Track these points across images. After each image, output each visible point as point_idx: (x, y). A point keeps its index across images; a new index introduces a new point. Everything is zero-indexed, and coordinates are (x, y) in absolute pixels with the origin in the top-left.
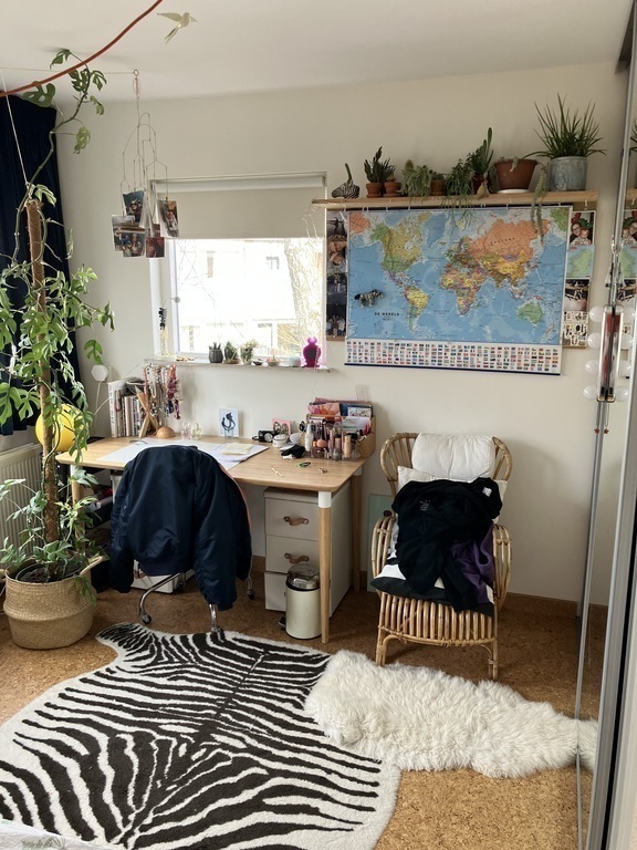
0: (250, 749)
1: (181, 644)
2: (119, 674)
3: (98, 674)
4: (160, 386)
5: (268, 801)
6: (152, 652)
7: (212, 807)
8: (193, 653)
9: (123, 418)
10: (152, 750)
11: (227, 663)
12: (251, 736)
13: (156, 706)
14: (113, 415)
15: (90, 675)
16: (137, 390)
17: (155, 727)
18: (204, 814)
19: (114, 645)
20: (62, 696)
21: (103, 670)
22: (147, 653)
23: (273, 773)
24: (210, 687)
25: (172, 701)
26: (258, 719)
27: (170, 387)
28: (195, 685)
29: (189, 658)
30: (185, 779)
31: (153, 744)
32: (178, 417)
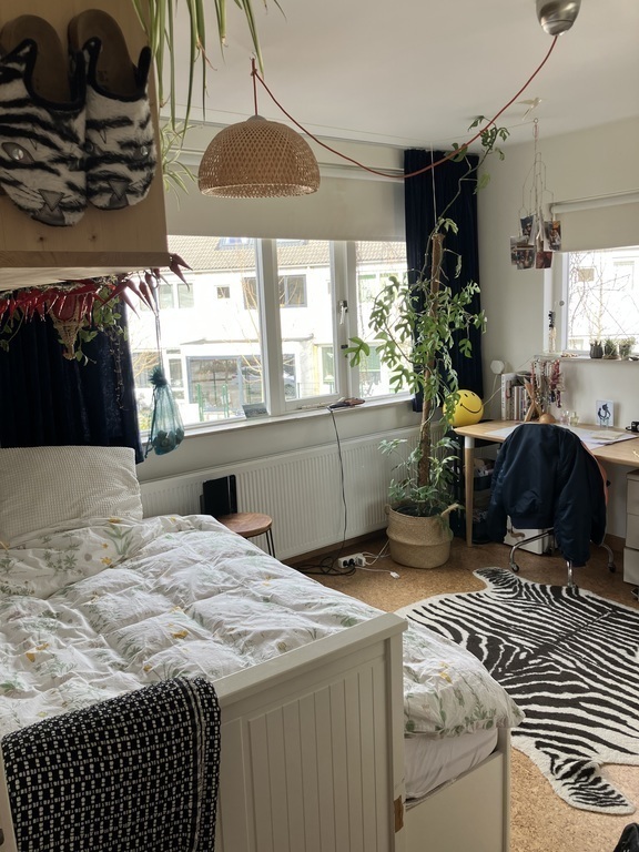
0: (578, 669)
1: (539, 590)
2: (485, 599)
3: (470, 595)
4: (544, 378)
5: (583, 704)
6: (515, 590)
7: (537, 694)
8: (549, 598)
9: (511, 405)
10: (500, 650)
11: (576, 611)
12: (582, 662)
13: (510, 625)
14: (504, 401)
15: (464, 595)
16: (525, 381)
17: (506, 637)
18: (530, 696)
19: (486, 581)
20: (442, 602)
21: (474, 594)
22: (511, 590)
23: (593, 689)
24: (556, 623)
25: (522, 625)
26: (592, 653)
27: (553, 379)
28: (544, 619)
29: (544, 601)
30: (521, 673)
31: (501, 646)
32: (559, 406)
